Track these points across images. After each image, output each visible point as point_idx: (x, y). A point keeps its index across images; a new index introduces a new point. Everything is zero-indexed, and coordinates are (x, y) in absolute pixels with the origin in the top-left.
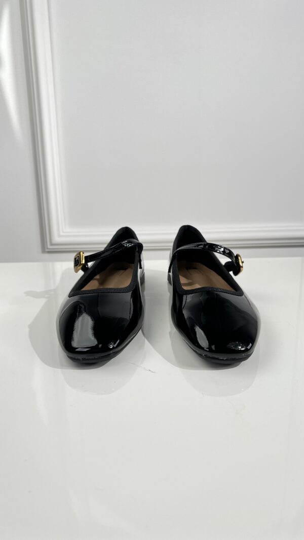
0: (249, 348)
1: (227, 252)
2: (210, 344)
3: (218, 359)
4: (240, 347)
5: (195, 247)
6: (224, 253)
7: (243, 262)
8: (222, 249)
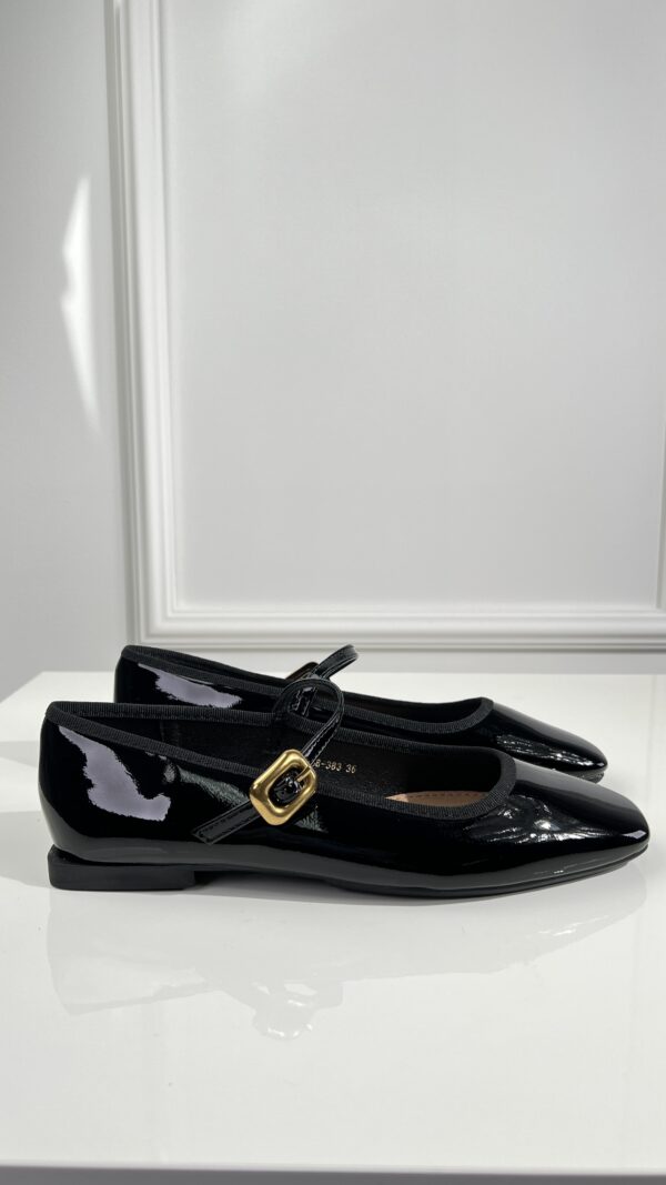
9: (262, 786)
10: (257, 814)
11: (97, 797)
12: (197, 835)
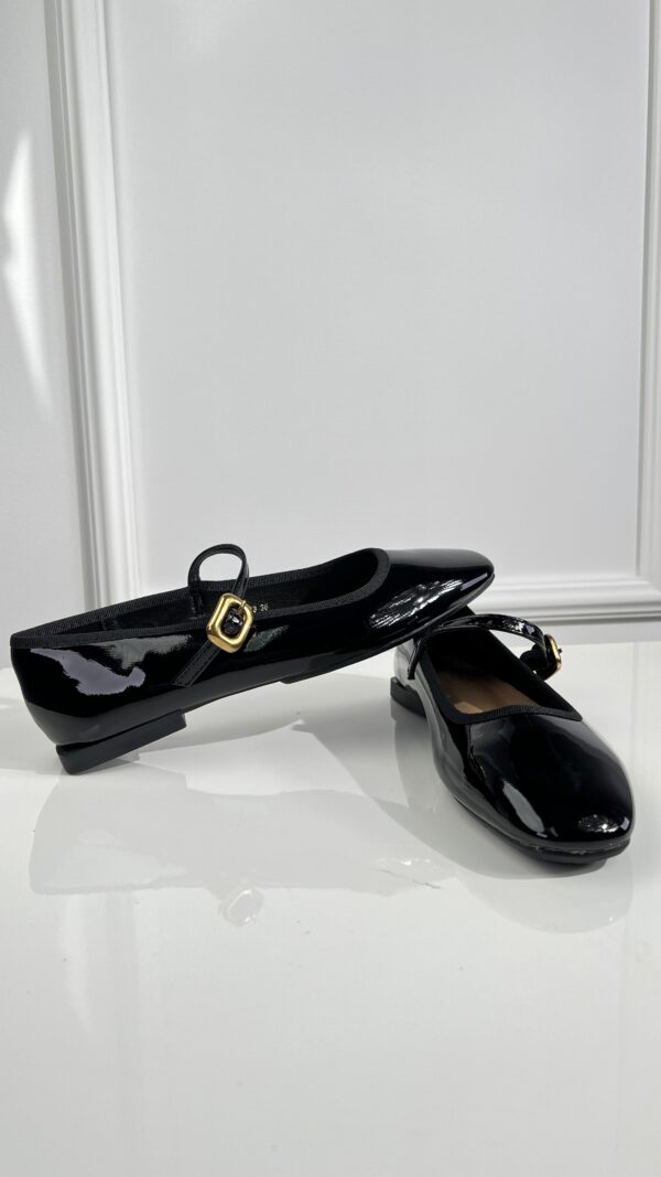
0: (624, 827)
1: (531, 630)
2: (546, 824)
3: (568, 854)
4: (605, 827)
5: (467, 623)
6: (525, 633)
7: (560, 651)
8: (520, 626)
9: (213, 626)
10: (218, 648)
11: (85, 688)
12: (176, 684)
